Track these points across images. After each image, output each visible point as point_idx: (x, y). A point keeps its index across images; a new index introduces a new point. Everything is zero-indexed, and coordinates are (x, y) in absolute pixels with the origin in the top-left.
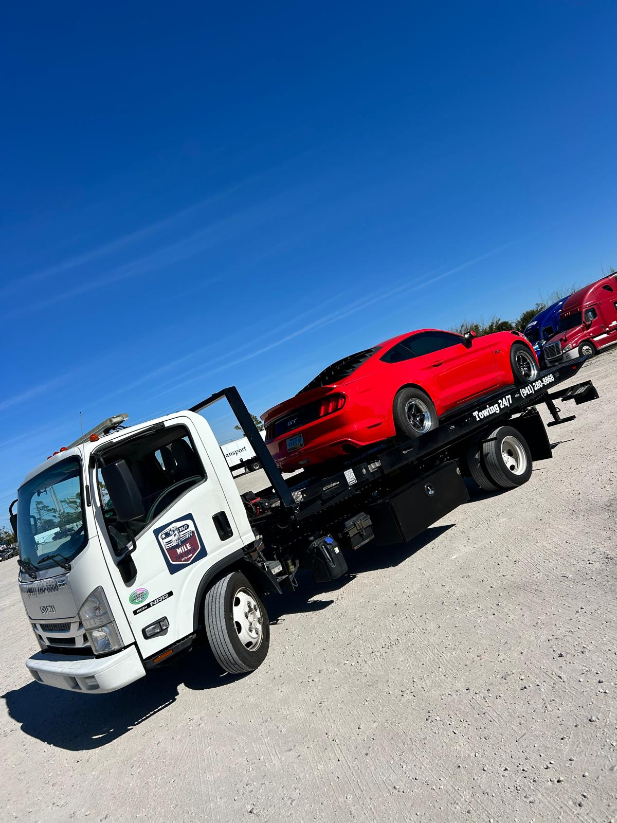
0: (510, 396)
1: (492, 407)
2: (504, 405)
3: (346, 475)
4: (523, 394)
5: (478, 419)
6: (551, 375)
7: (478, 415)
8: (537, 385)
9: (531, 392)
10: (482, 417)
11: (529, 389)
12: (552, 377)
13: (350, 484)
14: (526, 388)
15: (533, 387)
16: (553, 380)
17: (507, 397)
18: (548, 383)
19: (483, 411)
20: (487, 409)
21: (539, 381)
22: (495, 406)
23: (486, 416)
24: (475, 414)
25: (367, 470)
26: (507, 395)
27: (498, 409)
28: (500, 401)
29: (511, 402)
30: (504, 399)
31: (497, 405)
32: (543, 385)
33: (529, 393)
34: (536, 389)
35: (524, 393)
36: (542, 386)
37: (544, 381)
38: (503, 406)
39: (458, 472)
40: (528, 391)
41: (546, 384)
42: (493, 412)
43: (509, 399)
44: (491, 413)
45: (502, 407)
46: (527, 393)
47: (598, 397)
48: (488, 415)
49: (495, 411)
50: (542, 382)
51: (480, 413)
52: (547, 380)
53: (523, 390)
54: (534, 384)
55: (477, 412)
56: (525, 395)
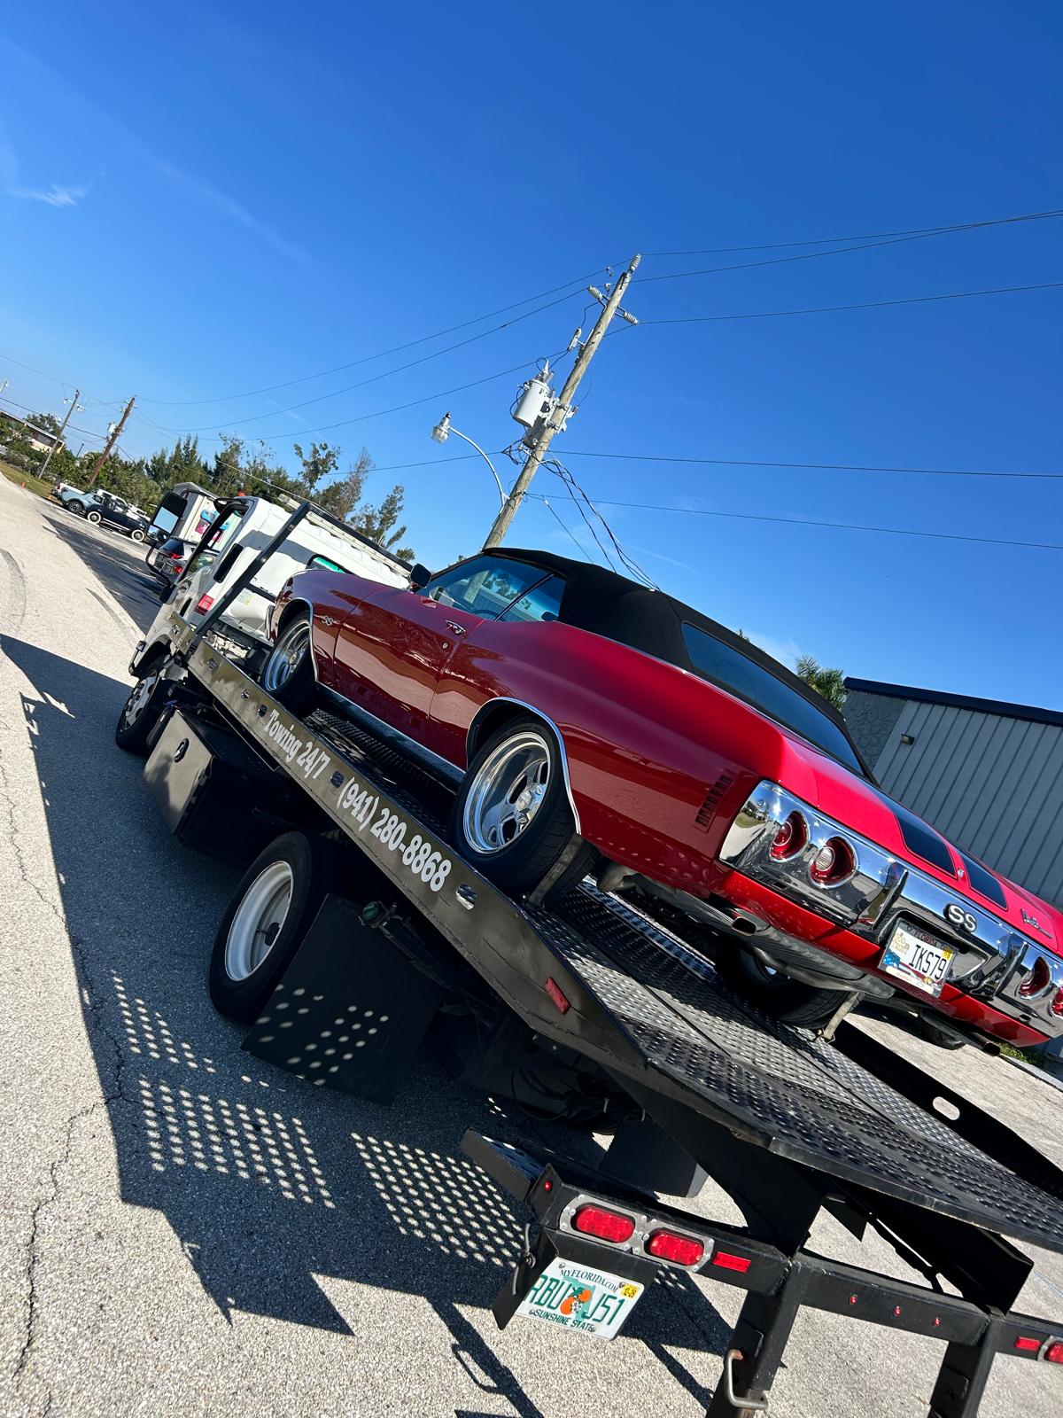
0: (328, 760)
1: (294, 737)
2: (306, 764)
4: (345, 798)
5: (267, 727)
6: (446, 863)
7: (274, 722)
8: (389, 828)
9: (360, 818)
10: (271, 734)
11: (364, 804)
12: (442, 874)
14: (365, 794)
15: (378, 817)
16: (434, 886)
17: (323, 755)
19: (281, 725)
20: (286, 730)
21: (403, 826)
22: (298, 741)
27: (293, 754)
29: (315, 777)
30: (318, 750)
31: (299, 744)
35: (349, 796)
36: (392, 847)
37: (412, 849)
40: (358, 807)
42: (284, 748)
43: (321, 763)
46: (352, 807)
48: (278, 740)
49: (288, 749)
50: (407, 842)
51: (277, 722)
52: (422, 857)
53: (356, 787)
54: (386, 812)
55: (277, 713)
56: (346, 805)
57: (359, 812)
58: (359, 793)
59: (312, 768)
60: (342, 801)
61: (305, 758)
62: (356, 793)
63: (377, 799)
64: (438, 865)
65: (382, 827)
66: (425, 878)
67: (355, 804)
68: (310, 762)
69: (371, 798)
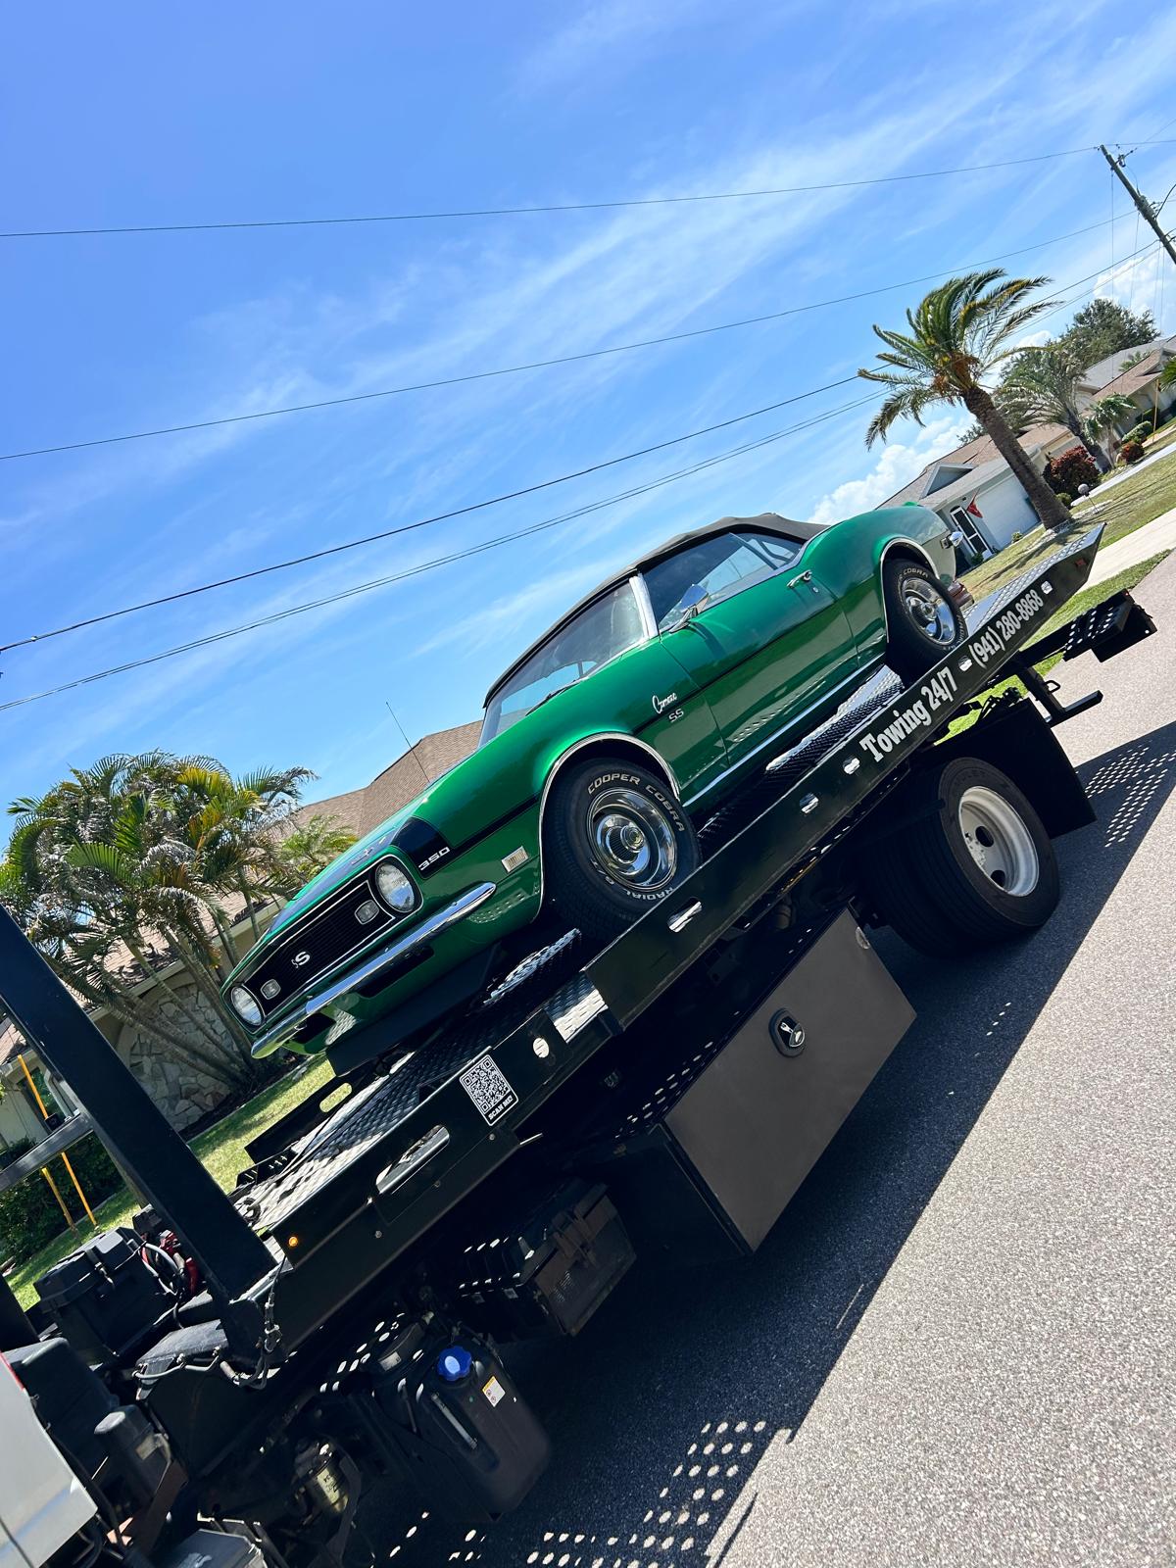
0: (946, 670)
1: (909, 711)
2: (940, 698)
3: (468, 1089)
4: (980, 658)
5: (878, 757)
6: (1032, 591)
7: (876, 745)
8: (1008, 624)
9: (997, 647)
10: (888, 749)
11: (989, 641)
12: (1036, 597)
13: (492, 1119)
14: (982, 638)
15: (999, 632)
16: (1041, 604)
17: (941, 675)
18: (1032, 614)
19: (887, 731)
20: (896, 723)
21: (1009, 613)
22: (915, 706)
23: (897, 742)
24: (866, 742)
25: (553, 1036)
26: (940, 669)
27: (926, 714)
28: (925, 690)
29: (955, 688)
30: (933, 681)
31: (919, 704)
32: (1022, 622)
33: (993, 652)
34: (1007, 638)
35: (980, 654)
36: (1018, 626)
37: (1021, 611)
38: (938, 704)
39: (860, 942)
40: (990, 647)
41: (1027, 619)
42: (914, 726)
43: (946, 679)
44: (909, 731)
45: (935, 706)
46: (989, 653)
47: (1153, 630)
48: (903, 737)
49: (919, 722)
50: (1018, 614)
51: (880, 737)
52: (1026, 606)
53: (976, 645)
54: (998, 624)
55: (870, 736)
56: (985, 659)
57: (993, 647)
58: (981, 643)
59: (947, 691)
60: (982, 661)
61: (935, 697)
62: (980, 647)
63: (989, 629)
64: (1032, 598)
65: (1007, 630)
66: (1037, 609)
67: (987, 650)
68: (941, 692)
69: (987, 633)
